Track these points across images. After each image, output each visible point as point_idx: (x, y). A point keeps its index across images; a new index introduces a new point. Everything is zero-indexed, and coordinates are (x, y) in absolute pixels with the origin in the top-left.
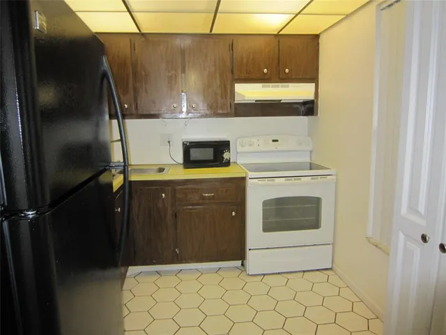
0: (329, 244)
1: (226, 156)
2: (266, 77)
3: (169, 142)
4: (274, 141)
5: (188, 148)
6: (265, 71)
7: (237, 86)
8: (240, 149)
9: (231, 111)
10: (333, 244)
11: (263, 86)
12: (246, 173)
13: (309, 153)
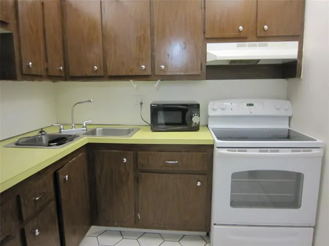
0: (310, 227)
1: (195, 120)
2: (242, 35)
3: (141, 104)
4: (248, 105)
5: (155, 110)
6: (241, 28)
7: (209, 45)
8: (211, 113)
9: (201, 72)
10: (315, 227)
11: (238, 46)
12: (214, 141)
13: (288, 119)
